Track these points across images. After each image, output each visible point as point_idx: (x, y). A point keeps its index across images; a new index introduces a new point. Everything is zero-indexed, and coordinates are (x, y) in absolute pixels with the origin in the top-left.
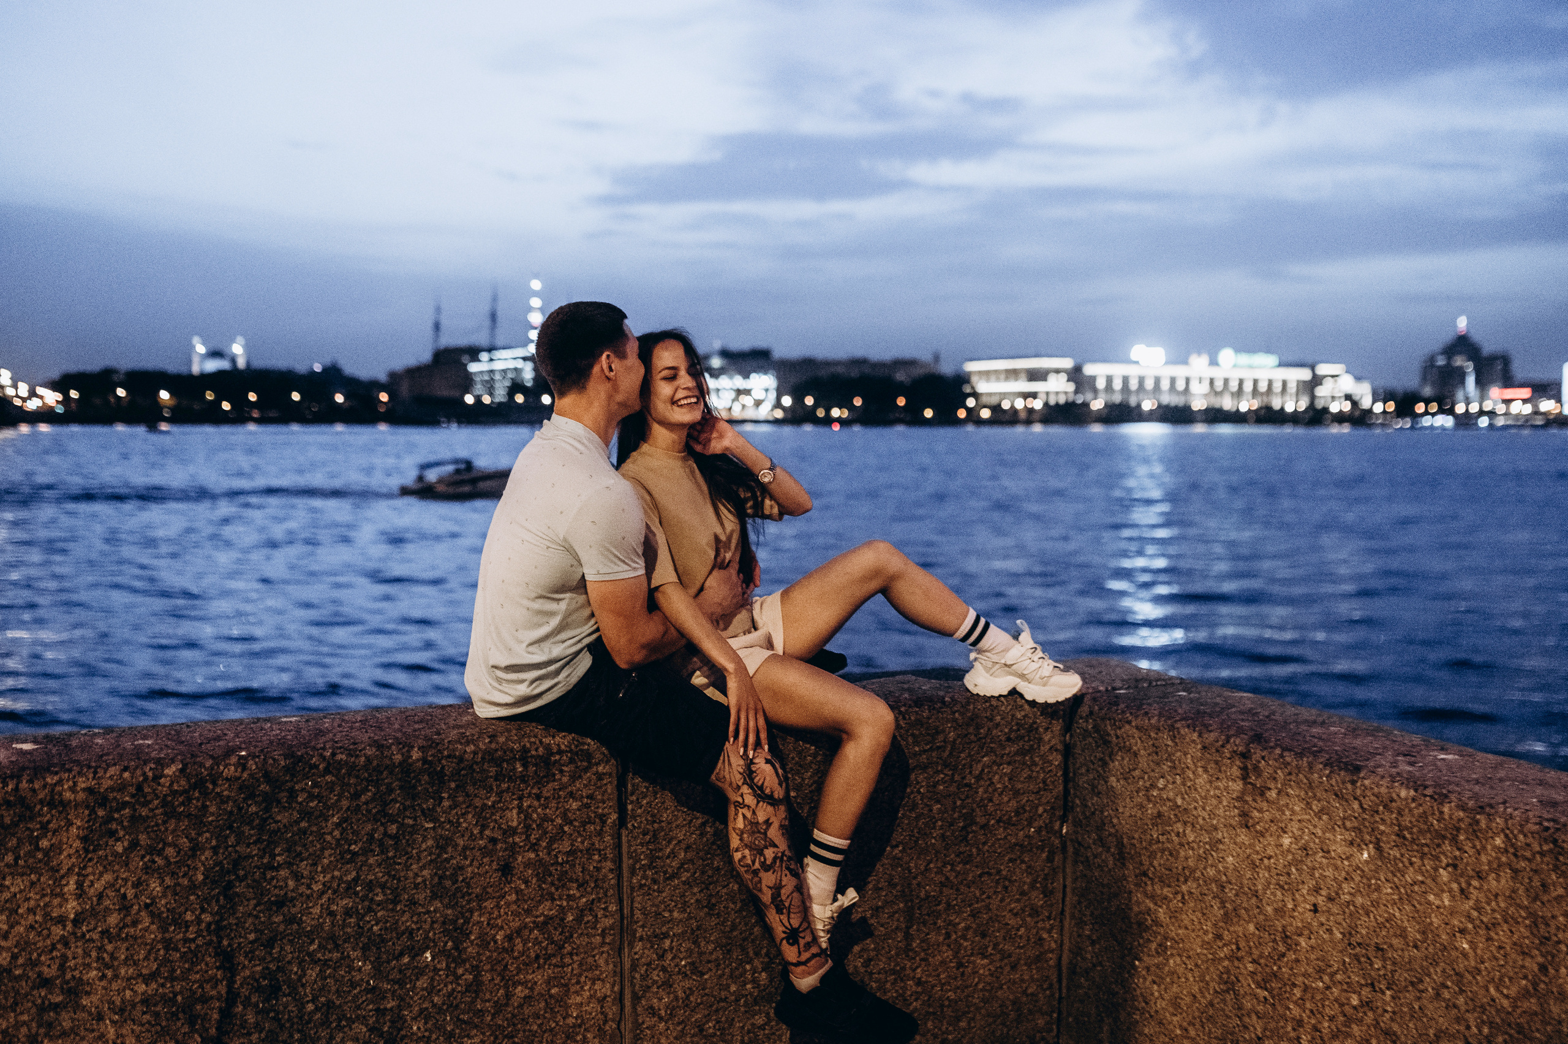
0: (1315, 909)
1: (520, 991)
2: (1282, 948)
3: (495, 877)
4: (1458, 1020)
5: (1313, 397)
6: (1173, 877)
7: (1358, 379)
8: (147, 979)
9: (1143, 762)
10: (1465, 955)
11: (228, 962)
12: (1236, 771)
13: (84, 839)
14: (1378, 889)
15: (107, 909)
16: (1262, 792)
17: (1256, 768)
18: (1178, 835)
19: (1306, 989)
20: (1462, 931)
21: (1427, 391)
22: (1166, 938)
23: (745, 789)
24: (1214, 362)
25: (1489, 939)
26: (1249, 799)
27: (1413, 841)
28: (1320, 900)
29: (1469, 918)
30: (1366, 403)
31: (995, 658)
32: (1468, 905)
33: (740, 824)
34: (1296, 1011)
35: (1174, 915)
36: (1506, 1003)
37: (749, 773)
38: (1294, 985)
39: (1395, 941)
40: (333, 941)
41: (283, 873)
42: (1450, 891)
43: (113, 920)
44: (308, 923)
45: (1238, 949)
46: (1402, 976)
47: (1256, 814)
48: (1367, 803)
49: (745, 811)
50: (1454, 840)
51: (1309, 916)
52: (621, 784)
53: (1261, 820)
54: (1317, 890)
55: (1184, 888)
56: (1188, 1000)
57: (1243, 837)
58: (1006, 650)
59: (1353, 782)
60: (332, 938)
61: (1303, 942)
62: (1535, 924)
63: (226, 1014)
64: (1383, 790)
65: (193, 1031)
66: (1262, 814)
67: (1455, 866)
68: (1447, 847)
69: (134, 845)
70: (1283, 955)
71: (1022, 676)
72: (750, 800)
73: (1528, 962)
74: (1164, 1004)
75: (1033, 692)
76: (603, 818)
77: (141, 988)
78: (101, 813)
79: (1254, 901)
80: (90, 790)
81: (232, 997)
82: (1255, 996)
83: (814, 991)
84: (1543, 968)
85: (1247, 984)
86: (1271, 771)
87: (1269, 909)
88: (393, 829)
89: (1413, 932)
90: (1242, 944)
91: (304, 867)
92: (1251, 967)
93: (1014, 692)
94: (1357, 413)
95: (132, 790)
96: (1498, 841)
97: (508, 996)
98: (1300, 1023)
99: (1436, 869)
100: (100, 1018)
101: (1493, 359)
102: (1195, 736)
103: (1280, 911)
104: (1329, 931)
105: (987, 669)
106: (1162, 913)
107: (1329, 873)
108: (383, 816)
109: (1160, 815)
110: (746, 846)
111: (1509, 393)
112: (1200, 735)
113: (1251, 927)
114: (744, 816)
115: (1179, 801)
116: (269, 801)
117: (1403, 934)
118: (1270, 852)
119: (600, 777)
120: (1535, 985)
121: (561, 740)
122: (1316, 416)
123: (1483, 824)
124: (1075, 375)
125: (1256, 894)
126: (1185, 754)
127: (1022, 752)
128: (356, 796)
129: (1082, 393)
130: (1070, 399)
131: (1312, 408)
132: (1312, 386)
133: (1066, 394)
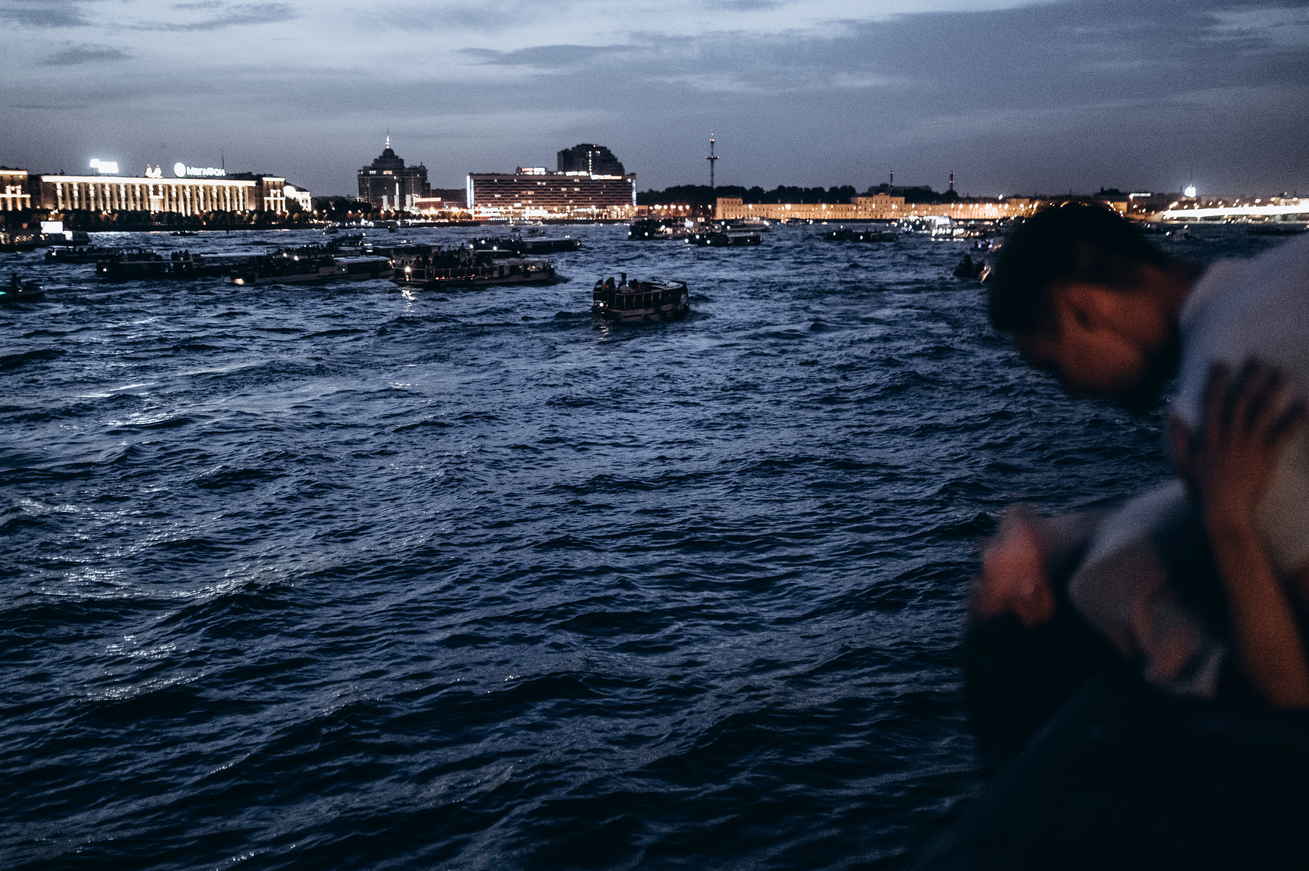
5: (261, 203)
7: (299, 189)
21: (356, 198)
30: (307, 208)
94: (298, 216)
101: (413, 170)
111: (425, 200)
122: (264, 220)
124: (32, 184)
129: (39, 200)
130: (28, 205)
131: (259, 211)
132: (260, 192)
133: (23, 200)
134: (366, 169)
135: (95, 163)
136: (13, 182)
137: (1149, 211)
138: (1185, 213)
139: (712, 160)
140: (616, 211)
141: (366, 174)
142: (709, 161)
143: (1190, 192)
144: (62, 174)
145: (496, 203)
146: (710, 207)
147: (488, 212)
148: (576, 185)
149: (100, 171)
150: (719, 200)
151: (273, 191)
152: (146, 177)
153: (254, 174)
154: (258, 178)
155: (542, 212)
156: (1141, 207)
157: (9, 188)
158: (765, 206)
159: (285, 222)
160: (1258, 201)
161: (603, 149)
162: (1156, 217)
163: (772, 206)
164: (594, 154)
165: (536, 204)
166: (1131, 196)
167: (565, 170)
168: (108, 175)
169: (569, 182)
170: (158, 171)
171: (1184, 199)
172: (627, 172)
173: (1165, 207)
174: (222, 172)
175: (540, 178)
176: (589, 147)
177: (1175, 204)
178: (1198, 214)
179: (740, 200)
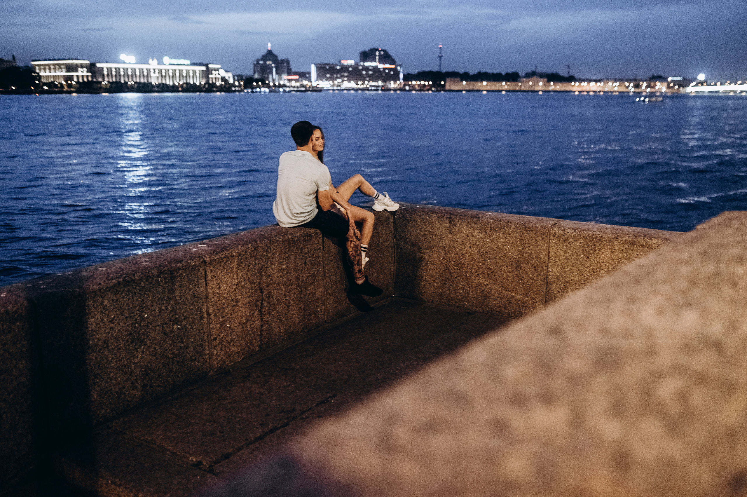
0: (470, 247)
1: (308, 292)
2: (461, 257)
3: (303, 265)
4: (505, 262)
5: (208, 79)
6: (430, 248)
7: (227, 71)
8: (249, 297)
9: (419, 223)
10: (506, 249)
11: (262, 292)
12: (447, 222)
13: (237, 264)
14: (486, 241)
15: (242, 281)
16: (455, 225)
17: (453, 220)
18: (431, 238)
19: (468, 264)
20: (505, 245)
21: (256, 76)
22: (428, 262)
23: (354, 237)
24: (160, 63)
25: (511, 246)
26: (451, 227)
27: (494, 230)
28: (472, 246)
29: (507, 242)
30: (231, 81)
31: (381, 202)
32: (506, 240)
33: (352, 245)
34: (466, 270)
35: (429, 256)
36: (515, 257)
37: (355, 234)
38: (465, 264)
39: (490, 250)
40: (278, 284)
41: (270, 268)
42: (503, 238)
43: (243, 283)
44: (274, 280)
45: (449, 260)
46: (492, 257)
47: (453, 230)
48: (483, 224)
49: (354, 242)
50: (504, 228)
51: (469, 249)
52: (323, 240)
53: (455, 231)
54: (470, 244)
55: (433, 250)
56: (435, 274)
57: (450, 236)
58: (384, 199)
59: (479, 220)
60: (278, 283)
61: (467, 255)
62: (521, 241)
63: (262, 304)
64: (486, 221)
65: (257, 309)
66: (455, 230)
67: (504, 233)
68: (502, 230)
69: (245, 265)
70: (462, 259)
71: (387, 205)
72: (355, 240)
73: (520, 248)
74: (428, 277)
75: (390, 209)
76: (320, 248)
77: (248, 299)
78: (240, 258)
79: (453, 249)
80: (238, 252)
81: (262, 300)
82: (455, 269)
83: (362, 284)
84: (523, 249)
85: (452, 267)
86: (457, 220)
87: (458, 250)
88: (287, 255)
89: (494, 248)
90: (450, 259)
91: (273, 266)
92: (453, 263)
93: (385, 210)
94: (227, 86)
95: (244, 252)
96: (513, 227)
97: (306, 293)
98: (467, 272)
99: (499, 235)
100: (242, 308)
101: (283, 61)
102: (435, 215)
103: (460, 250)
104: (474, 251)
105: (379, 205)
106: (426, 257)
107: (474, 239)
108: (285, 253)
109: (425, 234)
110: (354, 251)
111: (290, 77)
112: (436, 215)
113: (453, 254)
114: (353, 244)
115: (431, 230)
116: (267, 251)
117: (492, 248)
118: (458, 237)
119: (320, 238)
120: (521, 252)
121: (312, 231)
122: (210, 88)
123: (510, 224)
124: (92, 68)
125: (454, 247)
126: (432, 219)
127: (388, 224)
128: (281, 248)
129: (95, 76)
130: (90, 79)
131: (207, 82)
132: (207, 73)
133: (87, 76)
134: (258, 61)
135: (123, 57)
136: (82, 66)
137: (679, 87)
138: (700, 88)
139: (440, 57)
140: (392, 85)
141: (258, 63)
142: (439, 58)
143: (701, 77)
144: (107, 62)
145: (327, 79)
146: (443, 83)
147: (325, 84)
148: (370, 70)
149: (126, 61)
150: (448, 79)
151: (214, 72)
152: (149, 64)
153: (204, 62)
154: (207, 65)
155: (352, 84)
156: (675, 85)
157: (80, 70)
158: (472, 83)
159: (221, 89)
160: (739, 82)
161: (385, 51)
162: (682, 90)
163: (476, 83)
164: (380, 54)
165: (349, 81)
166: (670, 79)
167: (364, 62)
168: (130, 63)
169: (366, 69)
170: (155, 61)
171: (698, 81)
172: (398, 63)
173: (688, 85)
174: (188, 62)
175: (351, 66)
176: (377, 50)
177: (694, 83)
178: (706, 89)
179: (458, 79)
